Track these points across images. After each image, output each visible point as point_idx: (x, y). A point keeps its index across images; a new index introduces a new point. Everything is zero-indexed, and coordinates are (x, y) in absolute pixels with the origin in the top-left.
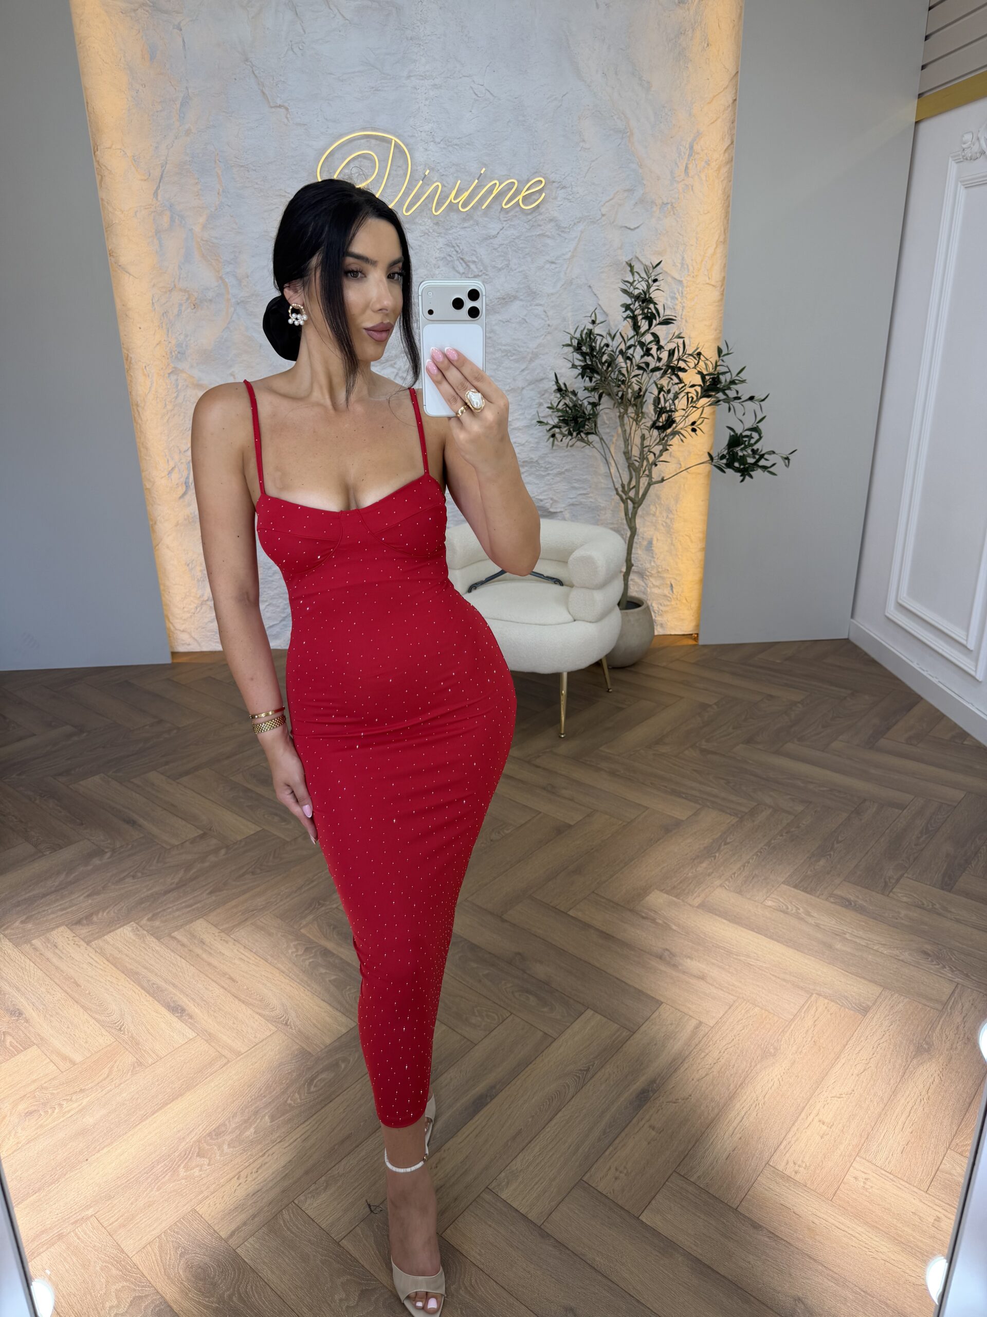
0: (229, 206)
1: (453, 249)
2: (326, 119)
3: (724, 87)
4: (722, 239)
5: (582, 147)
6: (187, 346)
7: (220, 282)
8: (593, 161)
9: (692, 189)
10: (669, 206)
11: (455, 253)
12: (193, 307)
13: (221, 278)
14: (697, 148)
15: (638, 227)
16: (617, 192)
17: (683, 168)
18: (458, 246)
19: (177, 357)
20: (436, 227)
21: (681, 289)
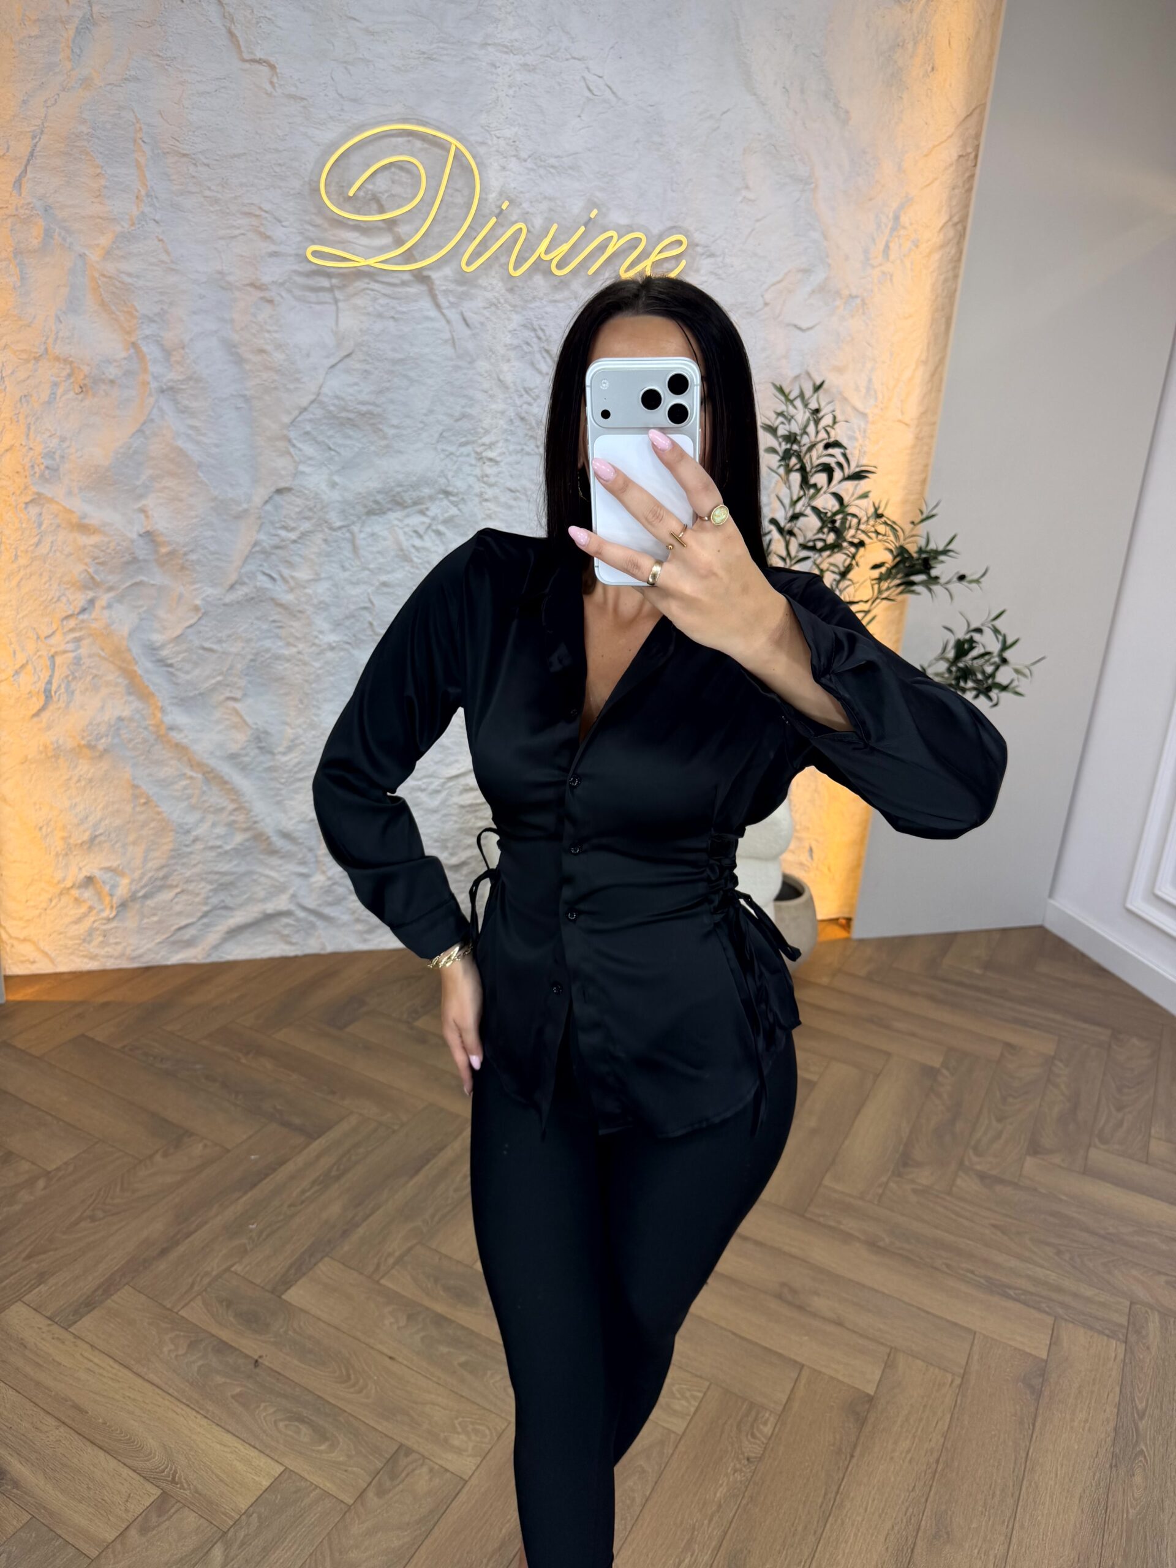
0: (157, 222)
1: (532, 334)
2: (341, 95)
3: (948, 134)
4: (923, 358)
5: (744, 197)
6: (63, 457)
7: (132, 351)
8: (758, 220)
9: (891, 280)
10: (858, 301)
11: (535, 340)
12: (78, 390)
13: (134, 345)
14: (904, 219)
15: (811, 328)
16: (789, 271)
17: (881, 247)
18: (542, 330)
19: (42, 476)
20: (509, 296)
21: (863, 425)
